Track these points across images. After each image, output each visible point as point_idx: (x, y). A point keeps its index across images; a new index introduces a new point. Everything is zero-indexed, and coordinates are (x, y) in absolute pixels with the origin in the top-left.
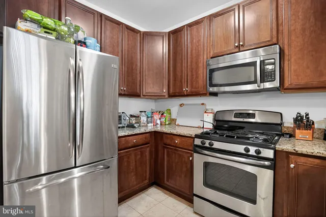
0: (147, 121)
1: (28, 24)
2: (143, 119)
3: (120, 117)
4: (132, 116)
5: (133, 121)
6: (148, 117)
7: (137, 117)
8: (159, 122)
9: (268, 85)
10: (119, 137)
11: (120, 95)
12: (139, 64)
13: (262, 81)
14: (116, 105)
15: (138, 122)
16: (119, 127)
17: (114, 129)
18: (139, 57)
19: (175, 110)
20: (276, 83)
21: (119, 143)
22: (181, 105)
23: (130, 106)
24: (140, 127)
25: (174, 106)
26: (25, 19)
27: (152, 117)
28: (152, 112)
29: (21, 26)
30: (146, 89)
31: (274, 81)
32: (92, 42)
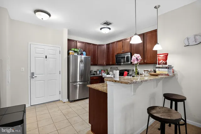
2: (98, 72)
3: (91, 72)
4: (94, 71)
5: (95, 73)
6: (100, 72)
7: (96, 72)
11: (91, 65)
12: (96, 55)
13: (127, 62)
14: (90, 68)
15: (97, 73)
17: (89, 75)
19: (109, 69)
21: (91, 78)
22: (111, 68)
23: (94, 68)
24: (97, 75)
25: (109, 68)
26: (71, 50)
27: (101, 72)
28: (101, 70)
29: (71, 52)
30: (99, 63)
31: (129, 62)
32: (84, 53)
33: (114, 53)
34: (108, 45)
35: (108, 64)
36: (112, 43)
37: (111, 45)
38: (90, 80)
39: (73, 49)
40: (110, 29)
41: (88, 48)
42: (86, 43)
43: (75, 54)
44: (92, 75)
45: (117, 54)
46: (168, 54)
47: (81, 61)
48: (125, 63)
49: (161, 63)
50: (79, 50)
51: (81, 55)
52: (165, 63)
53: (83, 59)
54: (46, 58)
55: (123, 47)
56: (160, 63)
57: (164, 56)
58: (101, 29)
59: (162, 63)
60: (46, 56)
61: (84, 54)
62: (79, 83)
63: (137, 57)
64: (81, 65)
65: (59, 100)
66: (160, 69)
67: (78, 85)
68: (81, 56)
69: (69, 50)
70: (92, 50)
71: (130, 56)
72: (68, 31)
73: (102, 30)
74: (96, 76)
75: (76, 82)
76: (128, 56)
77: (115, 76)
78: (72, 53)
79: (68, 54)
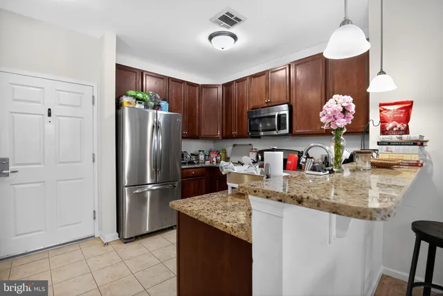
0: (205, 158)
1: (129, 98)
2: (202, 157)
3: (183, 155)
4: (192, 155)
5: (194, 158)
6: (205, 156)
7: (197, 156)
8: (214, 159)
9: (282, 132)
10: (183, 169)
11: (183, 138)
12: (197, 112)
13: (279, 129)
14: (179, 146)
15: (198, 159)
16: (182, 163)
17: (178, 165)
18: (197, 107)
19: (229, 149)
20: (287, 131)
21: (183, 174)
22: (234, 145)
23: (191, 147)
24: (198, 163)
25: (228, 146)
26: (127, 95)
27: (209, 156)
28: (210, 152)
29: (125, 100)
30: (204, 132)
31: (286, 129)
32: (164, 104)
33: (243, 106)
34: (227, 86)
35: (227, 136)
36: (238, 81)
37: (235, 87)
38: (180, 177)
39: (132, 93)
40: (235, 37)
41: (174, 91)
42: (169, 78)
43: (138, 106)
44: (185, 164)
45: (252, 109)
46: (412, 102)
47: (156, 127)
48: (275, 133)
49: (392, 129)
50: (150, 97)
51: (154, 108)
52: (402, 128)
53: (161, 120)
54: (49, 115)
55: (267, 89)
56: (388, 129)
57: (401, 108)
58: (211, 38)
59: (395, 129)
60: (49, 110)
61: (163, 108)
62: (150, 186)
63: (345, 104)
64: (155, 137)
65: (94, 236)
66: (393, 148)
67: (149, 194)
68: (155, 111)
69: (122, 96)
70: (187, 98)
71: (287, 112)
72: (118, 40)
73: (213, 40)
74: (196, 166)
75: (143, 184)
76: (282, 113)
77: (271, 172)
78: (129, 103)
79: (119, 105)
